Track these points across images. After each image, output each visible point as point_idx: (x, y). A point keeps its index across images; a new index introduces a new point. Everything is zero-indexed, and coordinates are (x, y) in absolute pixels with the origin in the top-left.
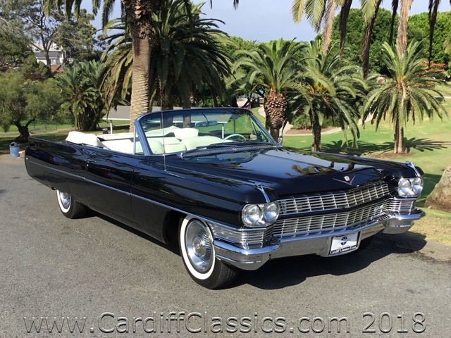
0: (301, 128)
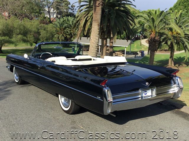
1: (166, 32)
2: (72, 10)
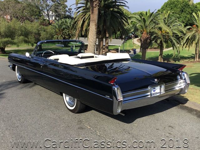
0: (151, 48)
2: (69, 12)
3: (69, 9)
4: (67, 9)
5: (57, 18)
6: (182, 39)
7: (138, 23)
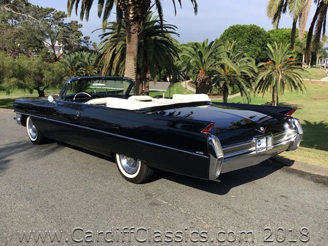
1: (218, 69)
2: (85, 42)
3: (85, 38)
4: (82, 38)
5: (67, 52)
6: (254, 81)
7: (191, 59)
